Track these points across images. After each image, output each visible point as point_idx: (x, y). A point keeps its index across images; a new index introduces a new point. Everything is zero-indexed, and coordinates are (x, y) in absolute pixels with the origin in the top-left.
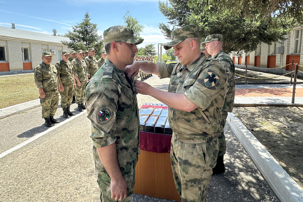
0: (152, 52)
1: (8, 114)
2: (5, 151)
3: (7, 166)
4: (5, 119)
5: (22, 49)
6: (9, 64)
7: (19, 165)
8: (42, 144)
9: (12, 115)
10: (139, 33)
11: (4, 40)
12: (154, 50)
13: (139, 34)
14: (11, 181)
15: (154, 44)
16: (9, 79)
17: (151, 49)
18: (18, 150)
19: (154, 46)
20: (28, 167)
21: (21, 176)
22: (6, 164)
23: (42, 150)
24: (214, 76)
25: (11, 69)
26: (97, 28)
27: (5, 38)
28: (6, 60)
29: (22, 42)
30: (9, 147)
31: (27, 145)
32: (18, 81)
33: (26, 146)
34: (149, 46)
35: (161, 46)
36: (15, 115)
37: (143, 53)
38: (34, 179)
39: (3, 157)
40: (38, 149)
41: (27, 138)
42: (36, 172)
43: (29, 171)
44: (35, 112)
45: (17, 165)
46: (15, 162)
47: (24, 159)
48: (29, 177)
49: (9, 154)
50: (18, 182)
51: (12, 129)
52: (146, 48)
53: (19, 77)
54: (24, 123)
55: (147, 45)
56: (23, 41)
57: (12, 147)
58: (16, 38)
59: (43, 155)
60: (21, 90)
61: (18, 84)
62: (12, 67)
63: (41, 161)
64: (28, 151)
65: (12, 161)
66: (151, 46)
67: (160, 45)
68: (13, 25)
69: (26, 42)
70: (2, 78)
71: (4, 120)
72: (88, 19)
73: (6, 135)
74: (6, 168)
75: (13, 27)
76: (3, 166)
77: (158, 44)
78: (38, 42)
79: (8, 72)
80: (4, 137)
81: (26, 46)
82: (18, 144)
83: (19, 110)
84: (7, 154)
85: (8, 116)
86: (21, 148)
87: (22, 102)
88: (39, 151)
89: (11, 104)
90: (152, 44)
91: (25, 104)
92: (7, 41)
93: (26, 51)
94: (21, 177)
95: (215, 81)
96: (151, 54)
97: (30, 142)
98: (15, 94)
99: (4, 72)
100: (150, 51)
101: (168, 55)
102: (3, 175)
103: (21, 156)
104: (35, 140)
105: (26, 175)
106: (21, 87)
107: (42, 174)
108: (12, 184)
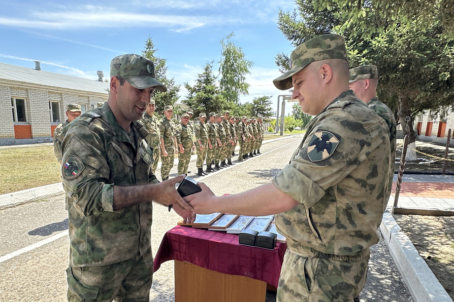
0: (265, 111)
1: (22, 201)
2: (11, 252)
3: (11, 273)
4: (17, 208)
5: (49, 103)
6: (31, 127)
7: (27, 274)
8: (62, 248)
9: (27, 203)
10: (244, 76)
11: (23, 89)
12: (269, 107)
13: (244, 78)
14: (13, 293)
15: (269, 96)
16: (31, 150)
17: (263, 106)
18: (28, 253)
19: (269, 100)
20: (38, 278)
21: (26, 288)
22: (9, 270)
23: (61, 256)
24: (326, 137)
25: (34, 134)
26: (165, 66)
27: (25, 85)
28: (27, 120)
29: (49, 92)
30: (17, 248)
31: (42, 247)
32: (43, 154)
33: (39, 249)
34: (261, 99)
35: (284, 100)
36: (31, 204)
37: (249, 112)
38: (43, 295)
39: (6, 261)
40: (56, 254)
41: (43, 237)
42: (48, 285)
43: (38, 283)
44: (60, 201)
45: (24, 273)
46: (22, 268)
47: (33, 267)
48: (37, 291)
49: (15, 258)
50: (22, 296)
51: (24, 223)
52: (255, 103)
53: (45, 148)
54: (42, 216)
55: (258, 97)
56: (51, 91)
57: (22, 247)
58: (41, 85)
59: (61, 264)
60: (45, 167)
61: (42, 158)
62: (36, 131)
63: (57, 272)
64: (41, 256)
65: (18, 267)
66: (263, 100)
67: (281, 98)
68: (37, 63)
69: (55, 91)
70: (22, 149)
71: (15, 209)
72: (151, 49)
73: (15, 231)
74: (9, 276)
75: (38, 68)
76: (5, 273)
77: (279, 96)
78: (73, 91)
79: (30, 139)
80: (12, 233)
81: (55, 99)
82: (30, 244)
83: (37, 196)
84: (13, 257)
85: (22, 204)
86: (33, 251)
87: (43, 185)
88: (57, 257)
89: (26, 187)
90: (266, 96)
91: (46, 187)
92: (27, 90)
93: (55, 107)
94: (27, 290)
95: (329, 147)
96: (264, 115)
97: (47, 244)
98: (35, 173)
99: (24, 140)
100: (263, 109)
101: (297, 117)
102: (4, 284)
103: (30, 261)
104: (53, 242)
105: (34, 288)
106: (45, 163)
107: (55, 290)
108: (14, 297)
